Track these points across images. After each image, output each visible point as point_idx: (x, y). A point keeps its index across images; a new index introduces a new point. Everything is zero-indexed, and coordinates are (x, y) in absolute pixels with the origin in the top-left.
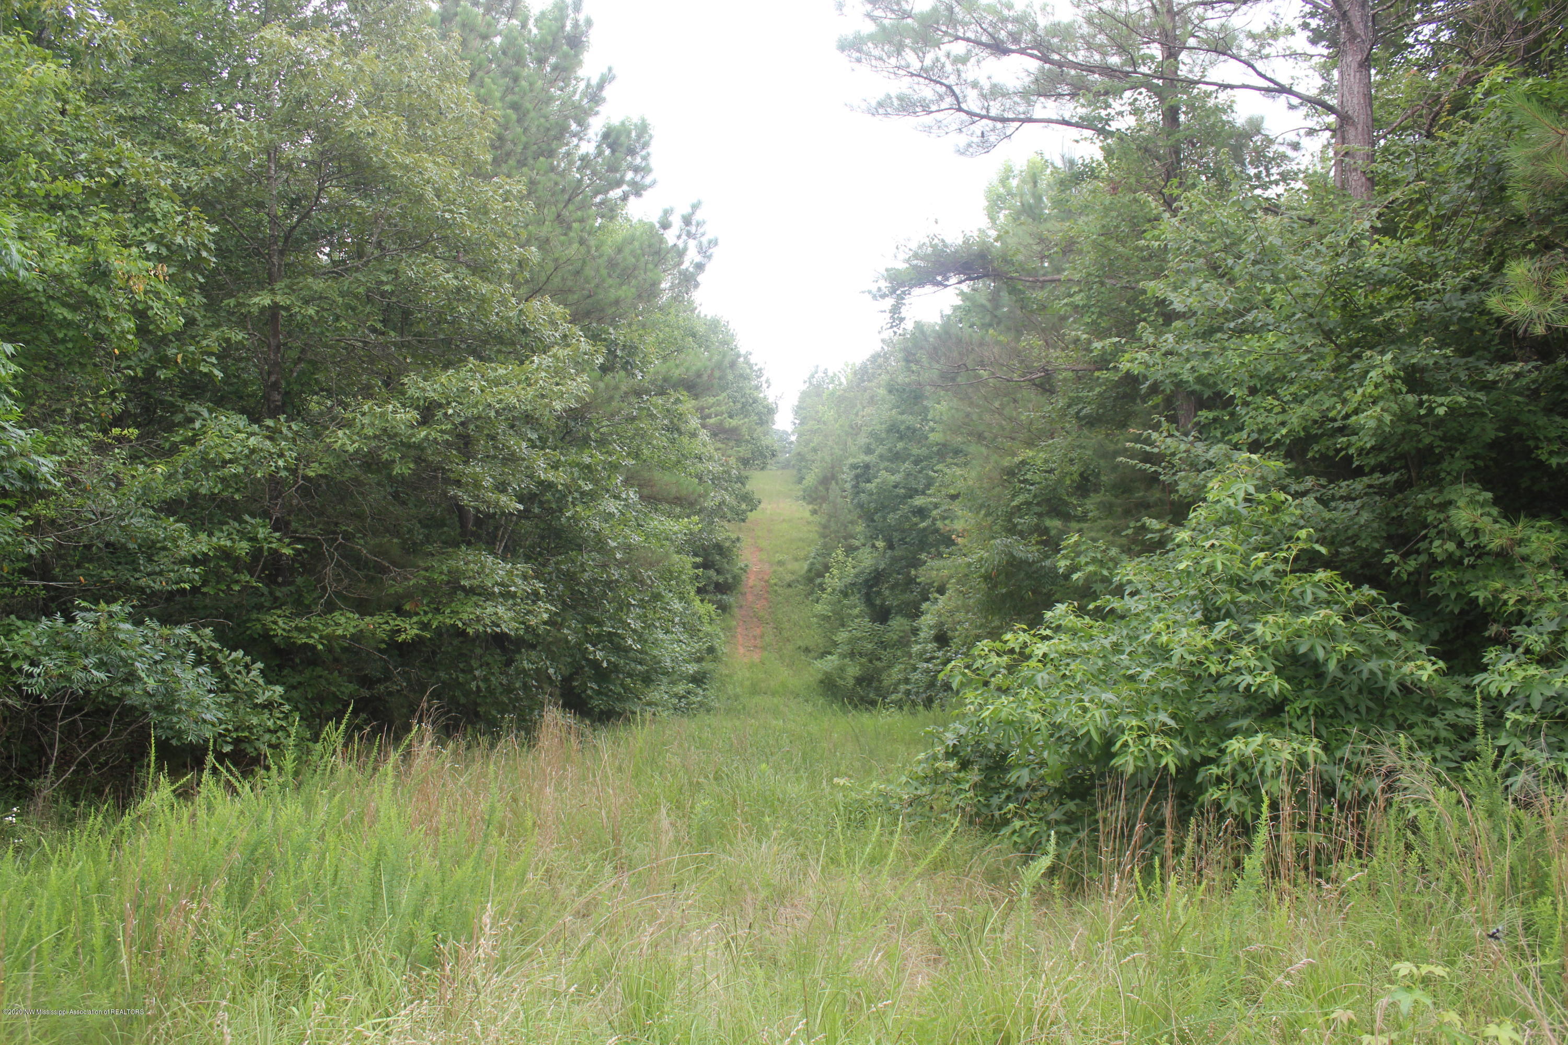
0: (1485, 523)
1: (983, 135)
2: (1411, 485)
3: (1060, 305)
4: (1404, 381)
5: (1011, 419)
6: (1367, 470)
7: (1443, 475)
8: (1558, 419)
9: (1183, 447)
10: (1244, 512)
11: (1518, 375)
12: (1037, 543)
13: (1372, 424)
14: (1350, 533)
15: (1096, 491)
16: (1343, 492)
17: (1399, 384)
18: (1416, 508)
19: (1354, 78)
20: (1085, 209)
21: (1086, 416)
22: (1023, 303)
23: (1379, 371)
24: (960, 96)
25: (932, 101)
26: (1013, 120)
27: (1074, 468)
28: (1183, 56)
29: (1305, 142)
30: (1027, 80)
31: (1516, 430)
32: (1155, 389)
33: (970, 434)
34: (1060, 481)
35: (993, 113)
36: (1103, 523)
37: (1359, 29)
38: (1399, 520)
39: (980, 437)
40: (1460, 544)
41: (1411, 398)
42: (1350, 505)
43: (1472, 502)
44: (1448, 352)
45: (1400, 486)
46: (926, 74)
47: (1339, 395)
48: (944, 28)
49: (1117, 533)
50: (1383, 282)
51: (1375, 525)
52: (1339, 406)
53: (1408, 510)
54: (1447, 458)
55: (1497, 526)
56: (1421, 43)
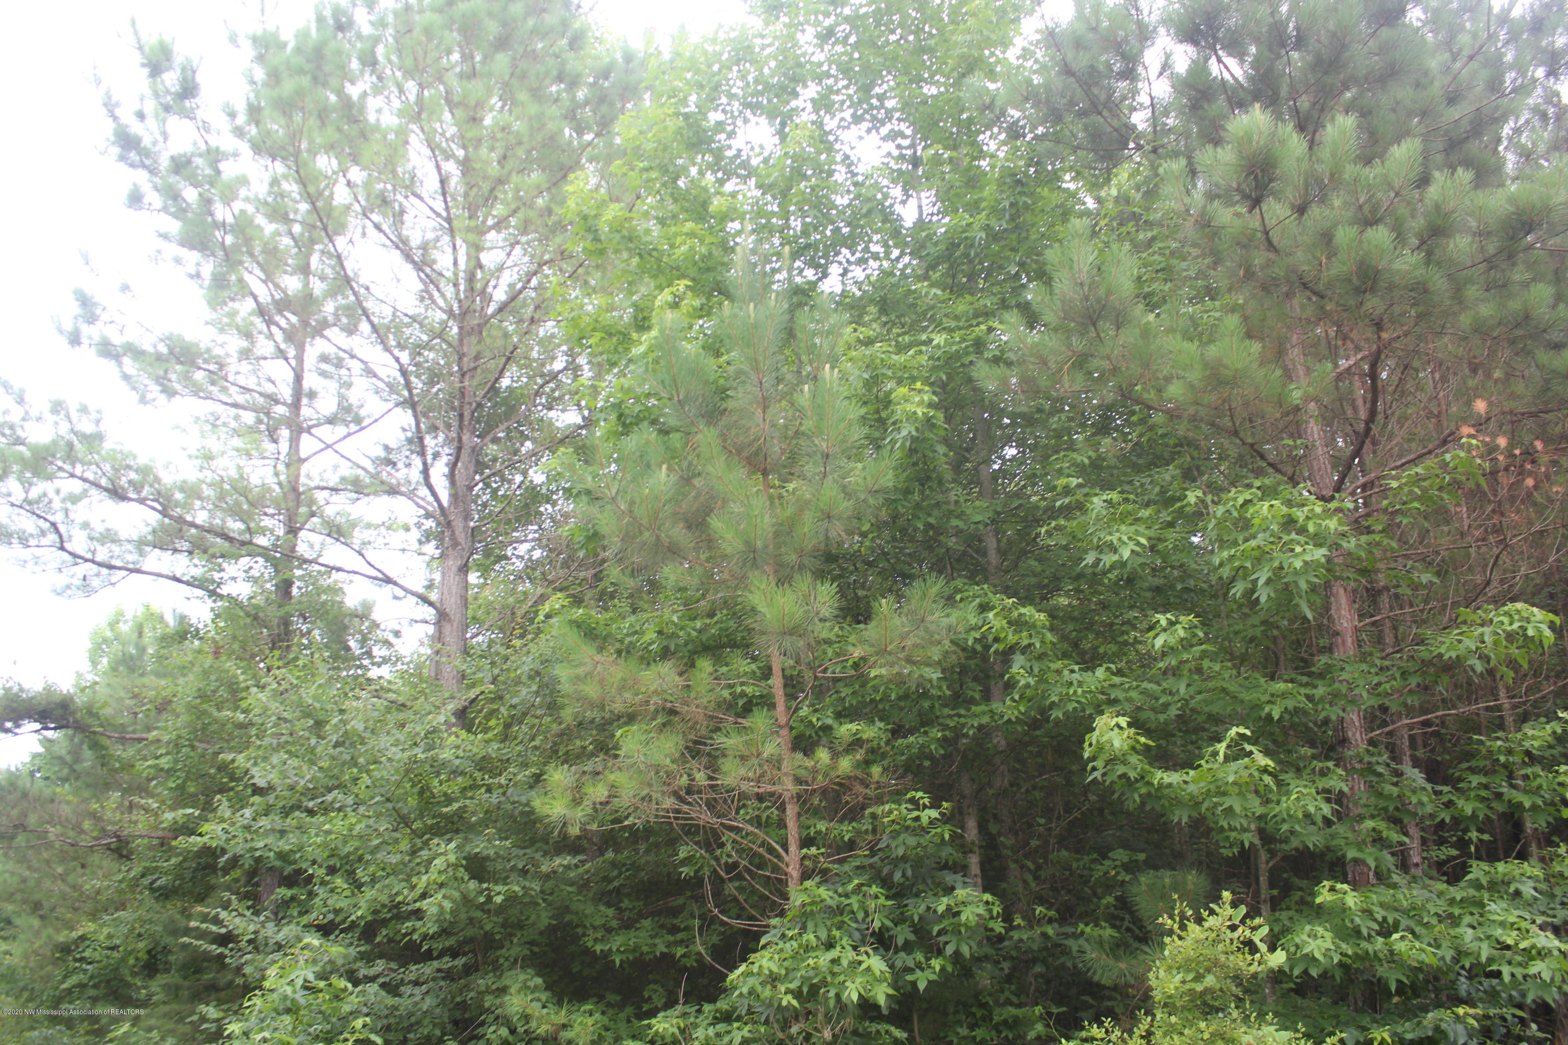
0: (535, 1009)
1: (85, 579)
2: (477, 970)
3: (143, 767)
4: (467, 868)
5: (74, 887)
6: (435, 954)
7: (501, 961)
8: (602, 908)
9: (252, 928)
10: (302, 1001)
11: (568, 867)
12: (87, 1033)
13: (434, 910)
14: (413, 1019)
15: (167, 971)
16: (412, 977)
17: (461, 873)
18: (479, 993)
19: (454, 580)
20: (183, 670)
21: (160, 888)
22: (103, 760)
23: (443, 858)
24: (65, 535)
25: (32, 535)
26: (120, 568)
27: (141, 945)
28: (302, 534)
29: (406, 630)
30: (146, 530)
31: (568, 918)
32: (235, 862)
33: (24, 902)
34: (123, 960)
35: (99, 558)
36: (166, 1008)
37: (461, 537)
38: (463, 1006)
39: (36, 906)
40: (513, 1031)
41: (473, 885)
42: (417, 990)
43: (525, 987)
44: (508, 843)
45: (469, 970)
46: (29, 506)
47: (407, 880)
48: (60, 463)
49: (181, 1020)
50: (456, 772)
51: (438, 1011)
52: (406, 892)
53: (472, 994)
54: (507, 944)
55: (545, 1011)
56: (518, 557)
